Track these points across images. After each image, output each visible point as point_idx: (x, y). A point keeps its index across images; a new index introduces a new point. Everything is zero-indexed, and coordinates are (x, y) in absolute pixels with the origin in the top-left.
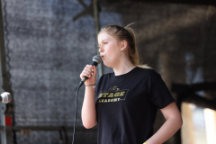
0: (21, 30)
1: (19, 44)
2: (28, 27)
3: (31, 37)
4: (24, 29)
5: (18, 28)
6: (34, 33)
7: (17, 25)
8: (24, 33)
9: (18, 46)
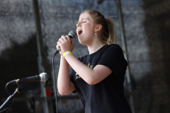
0: (59, 15)
1: (59, 27)
2: (64, 12)
3: (68, 20)
4: (61, 14)
5: (56, 13)
6: (70, 16)
7: (55, 11)
8: (61, 18)
9: (58, 29)
